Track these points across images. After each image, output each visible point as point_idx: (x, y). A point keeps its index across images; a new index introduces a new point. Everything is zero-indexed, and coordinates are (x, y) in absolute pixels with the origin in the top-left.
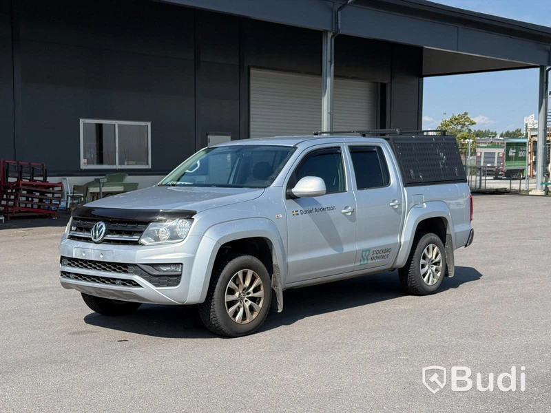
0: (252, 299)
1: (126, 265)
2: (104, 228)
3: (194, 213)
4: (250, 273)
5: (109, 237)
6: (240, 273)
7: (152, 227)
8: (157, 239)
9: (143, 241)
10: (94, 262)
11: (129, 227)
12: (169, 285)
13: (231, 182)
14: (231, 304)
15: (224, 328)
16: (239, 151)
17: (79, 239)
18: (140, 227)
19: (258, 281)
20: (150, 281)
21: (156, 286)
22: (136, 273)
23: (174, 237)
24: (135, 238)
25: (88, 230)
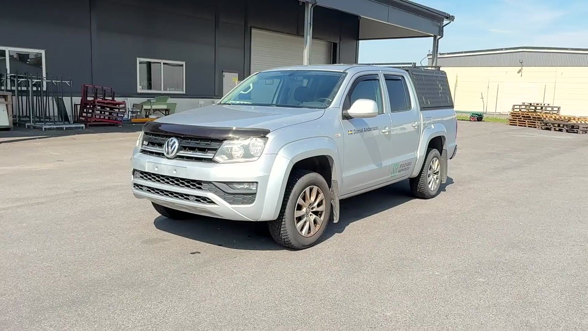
0: (316, 213)
1: (200, 182)
2: (177, 144)
3: (267, 132)
4: (315, 188)
5: (182, 153)
6: (307, 190)
7: (226, 145)
8: (230, 156)
9: (217, 158)
10: (168, 178)
11: (203, 144)
12: (243, 203)
13: (274, 103)
14: (299, 219)
15: (293, 242)
16: (290, 75)
17: (152, 153)
18: (214, 145)
19: (321, 196)
20: (225, 199)
21: (230, 203)
22: (210, 190)
23: (248, 155)
24: (209, 155)
25: (161, 145)
